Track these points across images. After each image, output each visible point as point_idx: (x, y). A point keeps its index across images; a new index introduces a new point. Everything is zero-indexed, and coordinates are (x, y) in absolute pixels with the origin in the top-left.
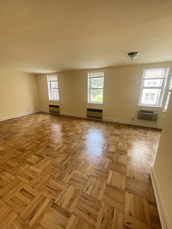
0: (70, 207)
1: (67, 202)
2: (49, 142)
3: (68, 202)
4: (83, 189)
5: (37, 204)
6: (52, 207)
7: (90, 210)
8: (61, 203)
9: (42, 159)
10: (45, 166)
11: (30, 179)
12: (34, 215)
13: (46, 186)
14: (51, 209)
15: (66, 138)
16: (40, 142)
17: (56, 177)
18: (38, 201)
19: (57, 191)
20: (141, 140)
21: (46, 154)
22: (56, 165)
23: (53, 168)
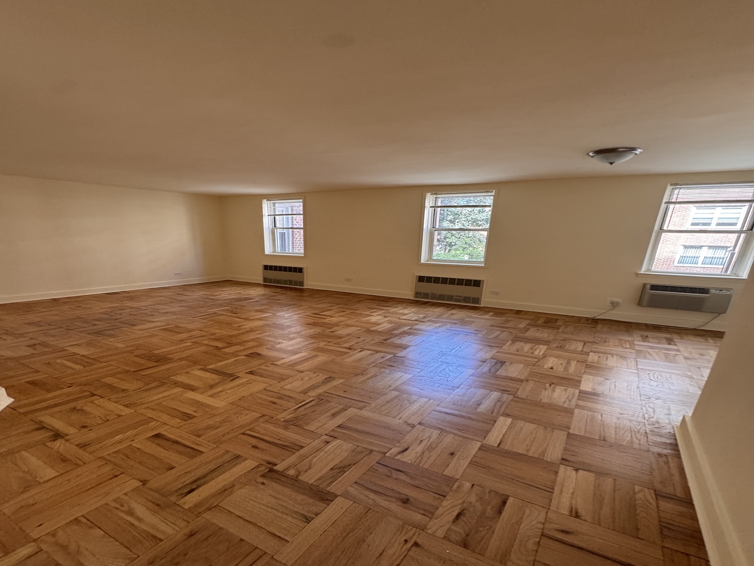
0: (332, 482)
1: (324, 472)
2: (261, 345)
3: (327, 472)
4: (386, 450)
5: (211, 466)
6: (263, 476)
7: (409, 494)
8: (299, 472)
9: (232, 380)
10: (244, 394)
11: (187, 417)
12: (198, 487)
13: (243, 434)
14: (261, 480)
15: (326, 339)
16: (225, 345)
17: (282, 420)
18: (214, 462)
19: (286, 448)
20: (648, 356)
21: (246, 369)
22: (284, 395)
23: (272, 399)
